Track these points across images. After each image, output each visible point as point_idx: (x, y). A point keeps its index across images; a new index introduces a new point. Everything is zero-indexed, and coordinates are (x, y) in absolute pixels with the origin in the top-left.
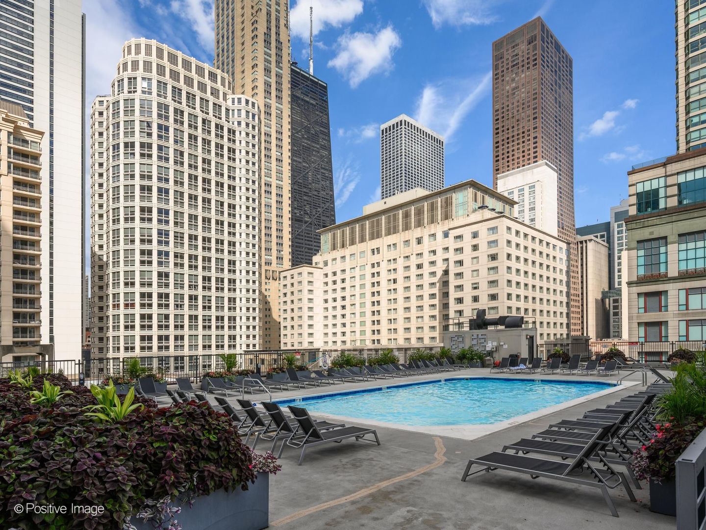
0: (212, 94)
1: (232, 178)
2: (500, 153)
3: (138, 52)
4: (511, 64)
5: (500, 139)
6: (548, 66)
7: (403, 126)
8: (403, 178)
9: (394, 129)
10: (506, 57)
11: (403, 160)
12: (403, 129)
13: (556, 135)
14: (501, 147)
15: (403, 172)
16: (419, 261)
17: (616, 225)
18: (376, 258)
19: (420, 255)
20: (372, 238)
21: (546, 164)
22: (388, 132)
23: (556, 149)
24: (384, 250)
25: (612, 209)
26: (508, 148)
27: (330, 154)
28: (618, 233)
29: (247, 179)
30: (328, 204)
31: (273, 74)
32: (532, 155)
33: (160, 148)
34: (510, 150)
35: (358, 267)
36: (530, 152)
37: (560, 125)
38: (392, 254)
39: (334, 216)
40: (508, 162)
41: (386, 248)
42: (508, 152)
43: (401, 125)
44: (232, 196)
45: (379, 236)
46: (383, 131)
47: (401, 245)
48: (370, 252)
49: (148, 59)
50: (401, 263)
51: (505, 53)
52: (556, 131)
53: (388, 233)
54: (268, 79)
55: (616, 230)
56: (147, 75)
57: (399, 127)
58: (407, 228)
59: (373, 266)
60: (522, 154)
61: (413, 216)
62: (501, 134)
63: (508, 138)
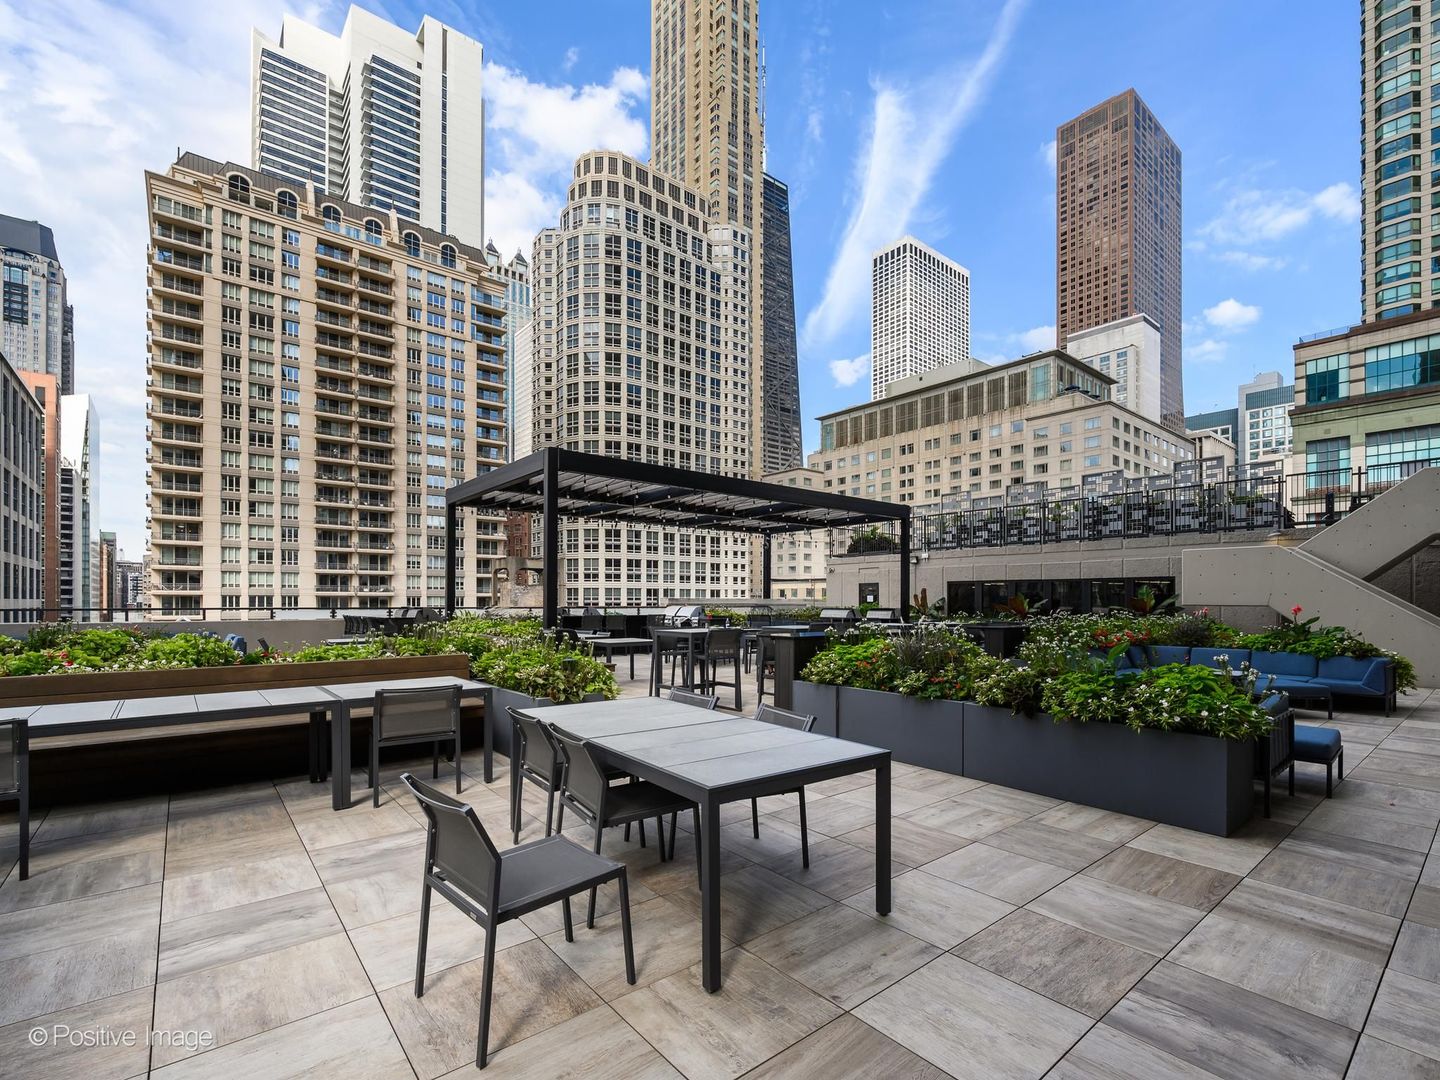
0: (690, 224)
1: (716, 342)
2: (1068, 300)
3: (599, 170)
4: (1085, 162)
5: (1068, 279)
6: (1144, 165)
7: (908, 254)
8: (908, 334)
9: (893, 257)
10: (1078, 150)
11: (908, 306)
12: (908, 259)
13: (1156, 272)
14: (1069, 291)
15: (908, 325)
16: (975, 465)
17: (1248, 414)
18: (908, 459)
19: (976, 456)
20: (902, 429)
21: (1145, 320)
22: (884, 263)
23: (1156, 294)
24: (920, 447)
25: (1241, 388)
26: (1081, 291)
28: (1252, 427)
30: (788, 374)
31: (740, 183)
32: (1120, 304)
33: (630, 301)
34: (1084, 295)
35: (880, 473)
36: (1116, 299)
37: (1162, 256)
38: (932, 455)
39: (797, 392)
40: (1081, 313)
41: (923, 445)
42: (1081, 299)
43: (905, 251)
44: (716, 368)
45: (912, 427)
46: (875, 260)
47: (946, 442)
48: (898, 451)
49: (613, 178)
50: (946, 467)
51: (1078, 145)
52: (1156, 265)
53: (927, 423)
54: (733, 191)
55: (1248, 421)
56: (613, 200)
57: (902, 255)
58: (956, 415)
59: (903, 470)
60: (1104, 303)
61: (965, 400)
62: (1069, 270)
63: (1081, 277)
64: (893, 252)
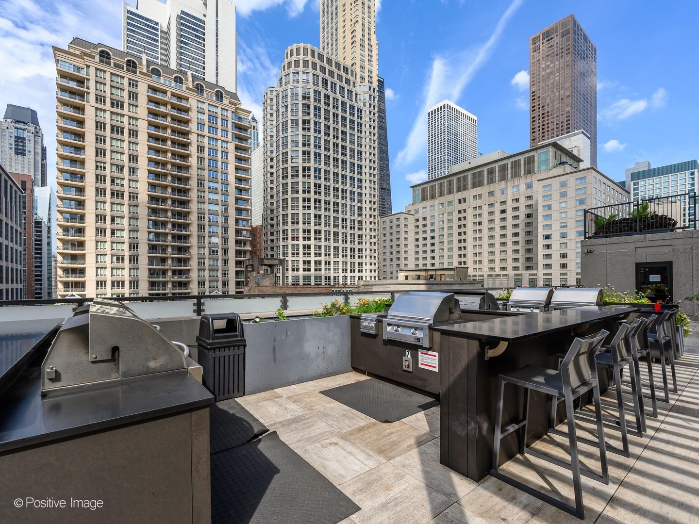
0: (346, 83)
2: (536, 126)
3: (298, 54)
4: (546, 54)
5: (536, 115)
6: (578, 54)
7: (446, 109)
8: (446, 149)
9: (438, 111)
10: (541, 48)
11: (446, 135)
12: (446, 112)
13: (584, 110)
14: (537, 122)
15: (446, 145)
16: (503, 207)
17: (632, 183)
18: (463, 206)
19: (504, 203)
20: (459, 190)
21: (583, 133)
22: (434, 114)
23: (584, 121)
24: (470, 199)
25: (627, 170)
26: (543, 121)
27: (386, 133)
28: (634, 190)
29: (370, 146)
30: (385, 171)
31: (366, 70)
32: (565, 127)
34: (545, 123)
35: (447, 213)
36: (564, 124)
37: (587, 101)
38: (478, 203)
39: (389, 180)
40: (543, 133)
41: (472, 198)
42: (543, 125)
43: (444, 108)
45: (465, 188)
46: (429, 113)
47: (485, 196)
48: (457, 202)
49: (306, 58)
50: (486, 209)
51: (541, 45)
52: (584, 106)
53: (474, 186)
54: (363, 74)
56: (306, 70)
57: (443, 110)
58: (491, 181)
59: (460, 212)
60: (556, 126)
61: (497, 173)
62: (537, 110)
63: (543, 114)
64: (438, 109)
